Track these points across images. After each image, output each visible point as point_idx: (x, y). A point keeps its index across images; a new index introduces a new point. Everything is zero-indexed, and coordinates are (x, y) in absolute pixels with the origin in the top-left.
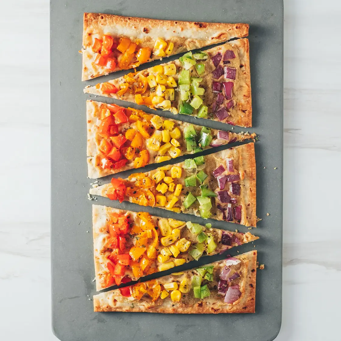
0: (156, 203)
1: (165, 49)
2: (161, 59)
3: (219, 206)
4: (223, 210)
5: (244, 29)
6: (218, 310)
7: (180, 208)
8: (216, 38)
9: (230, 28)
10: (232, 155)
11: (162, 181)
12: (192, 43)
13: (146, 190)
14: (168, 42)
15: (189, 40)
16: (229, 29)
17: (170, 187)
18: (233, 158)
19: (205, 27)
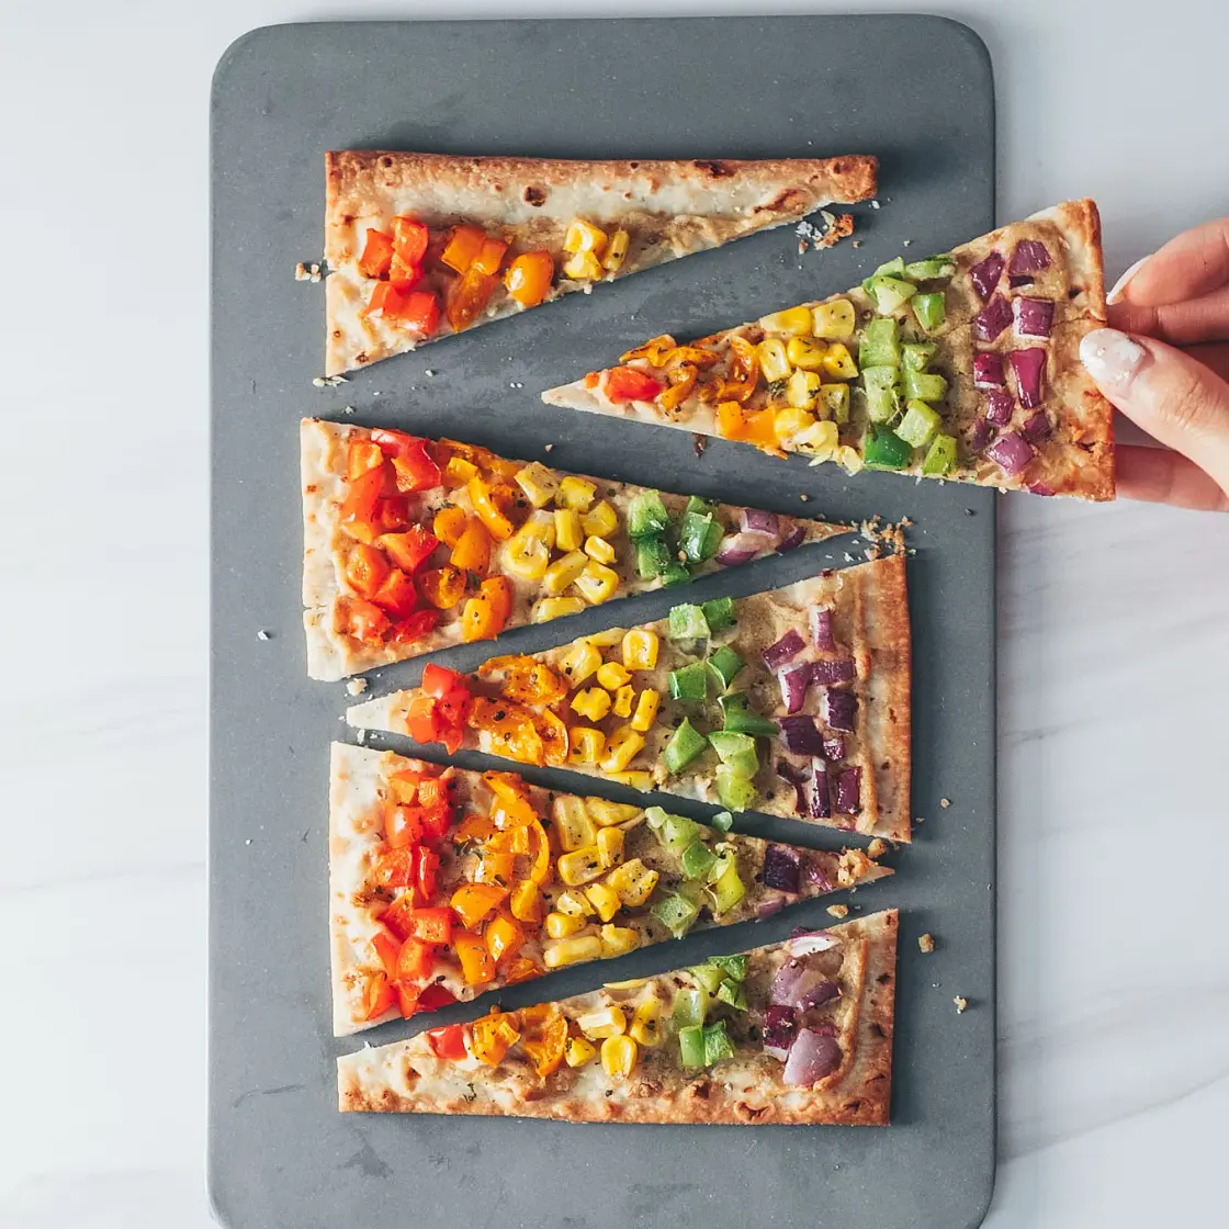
0: (571, 752)
1: (601, 253)
2: (588, 290)
3: (784, 768)
4: (798, 781)
5: (861, 174)
6: (760, 1111)
7: (651, 773)
8: (769, 208)
9: (816, 172)
10: (829, 595)
11: (592, 683)
12: (689, 228)
13: (538, 709)
14: (609, 229)
15: (680, 219)
16: (812, 176)
17: (620, 698)
18: (831, 606)
19: (730, 173)
